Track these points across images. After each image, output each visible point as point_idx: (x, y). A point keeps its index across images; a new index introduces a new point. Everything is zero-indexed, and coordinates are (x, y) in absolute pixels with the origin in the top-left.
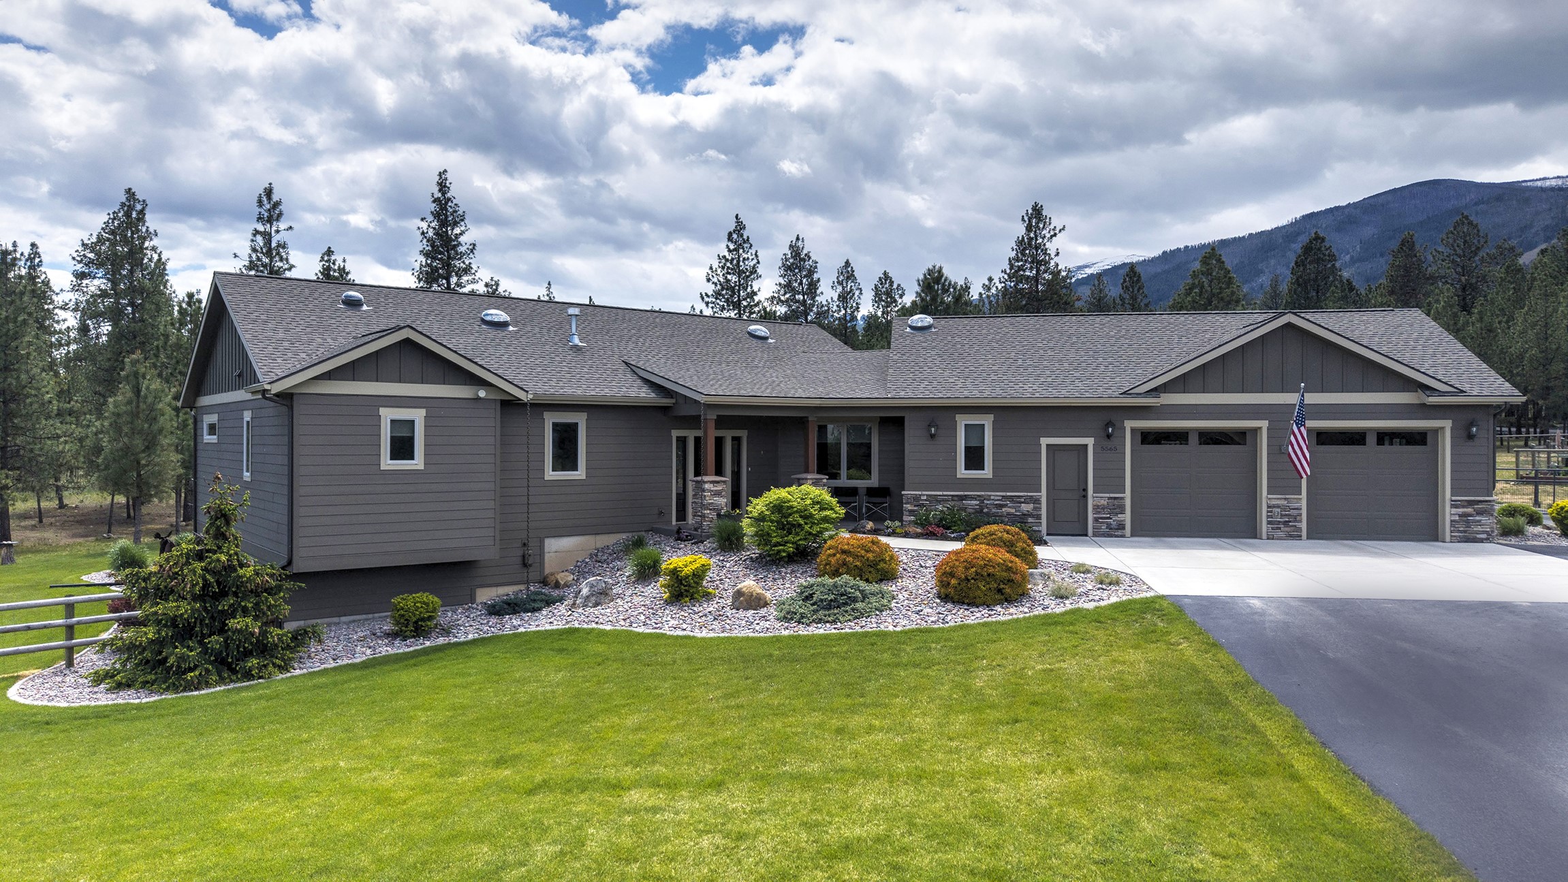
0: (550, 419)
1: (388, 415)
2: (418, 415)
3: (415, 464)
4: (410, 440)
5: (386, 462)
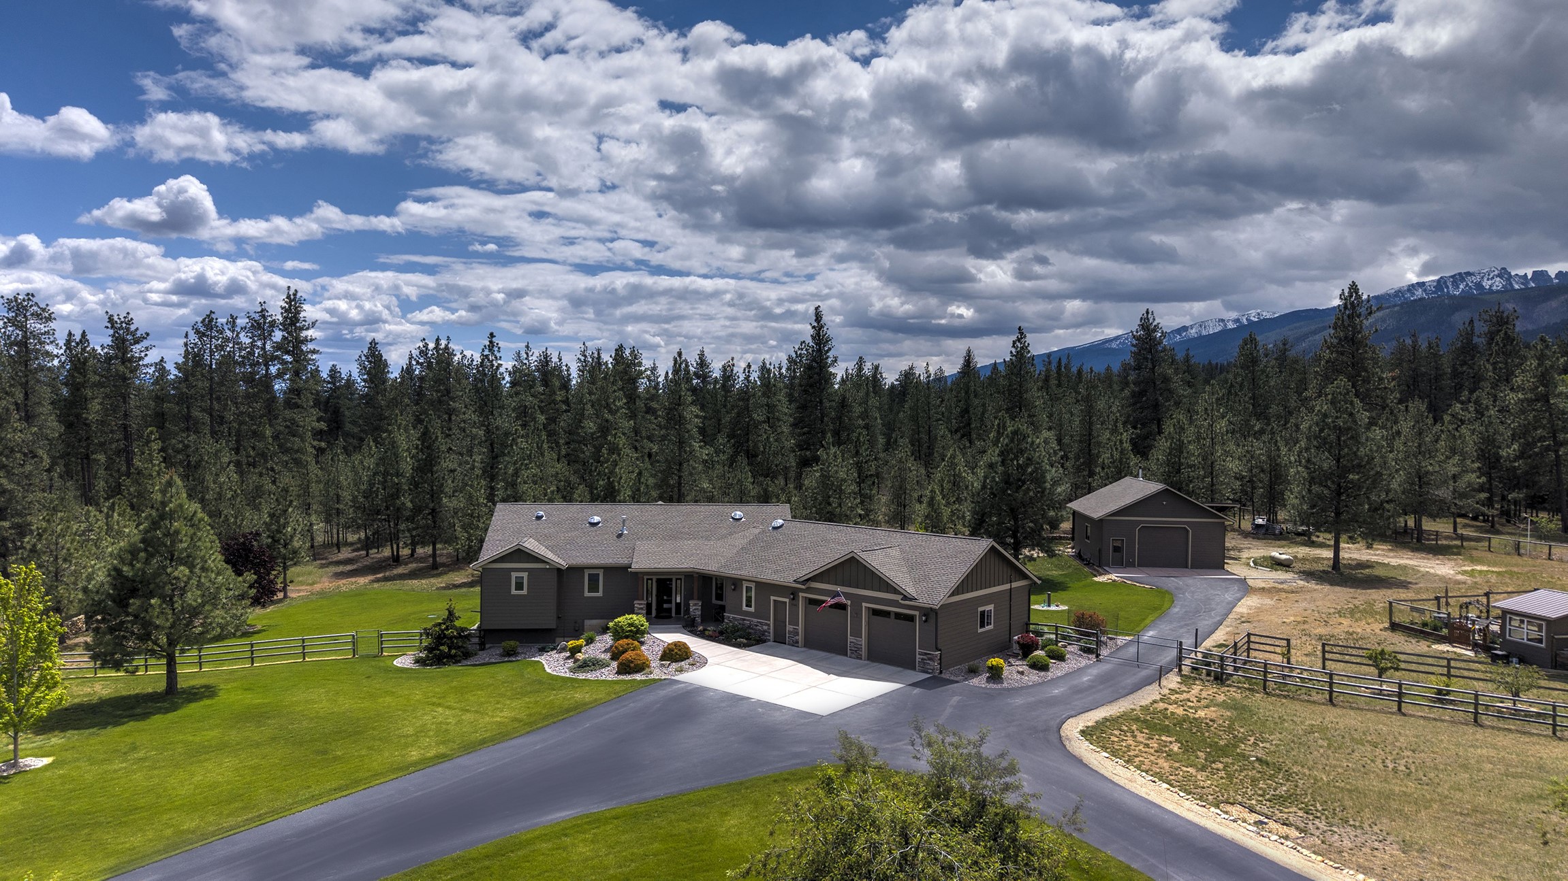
0: (587, 574)
1: (514, 575)
2: (525, 575)
3: (525, 592)
4: (522, 583)
5: (514, 592)
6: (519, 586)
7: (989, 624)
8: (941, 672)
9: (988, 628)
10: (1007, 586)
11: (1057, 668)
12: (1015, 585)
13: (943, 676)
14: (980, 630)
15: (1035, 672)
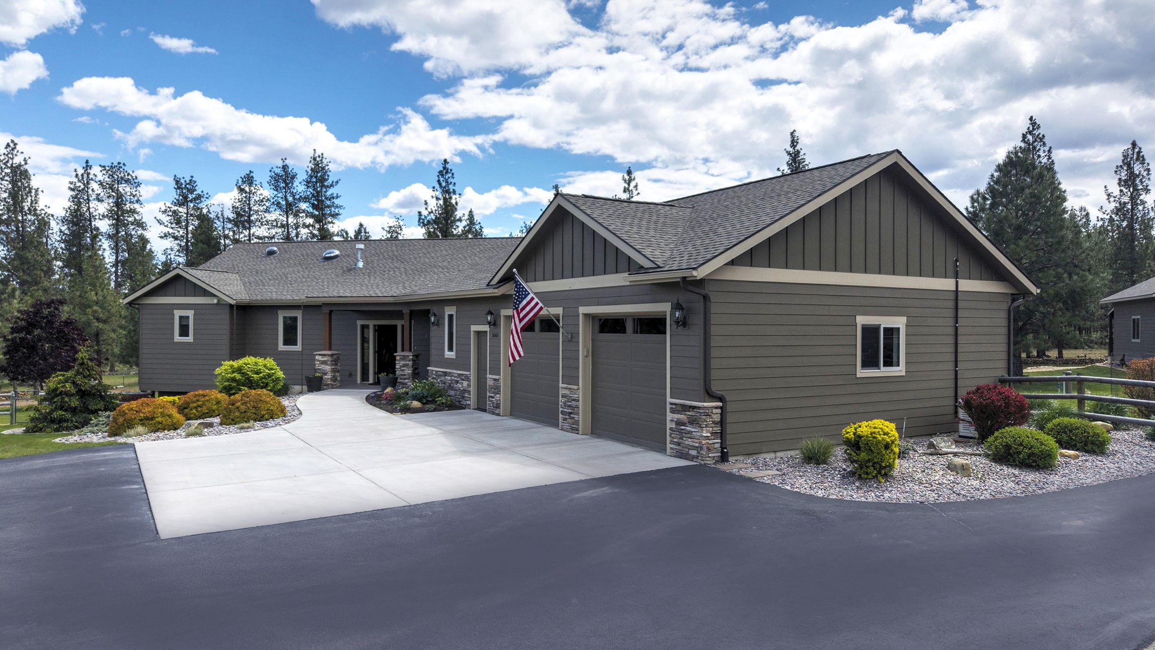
0: (281, 315)
1: (178, 313)
2: (190, 313)
3: (190, 339)
4: (187, 326)
5: (177, 338)
6: (184, 331)
7: (890, 361)
8: (724, 458)
9: (884, 371)
10: (947, 284)
11: (1080, 469)
12: (966, 285)
13: (724, 467)
14: (862, 373)
15: (1007, 470)
